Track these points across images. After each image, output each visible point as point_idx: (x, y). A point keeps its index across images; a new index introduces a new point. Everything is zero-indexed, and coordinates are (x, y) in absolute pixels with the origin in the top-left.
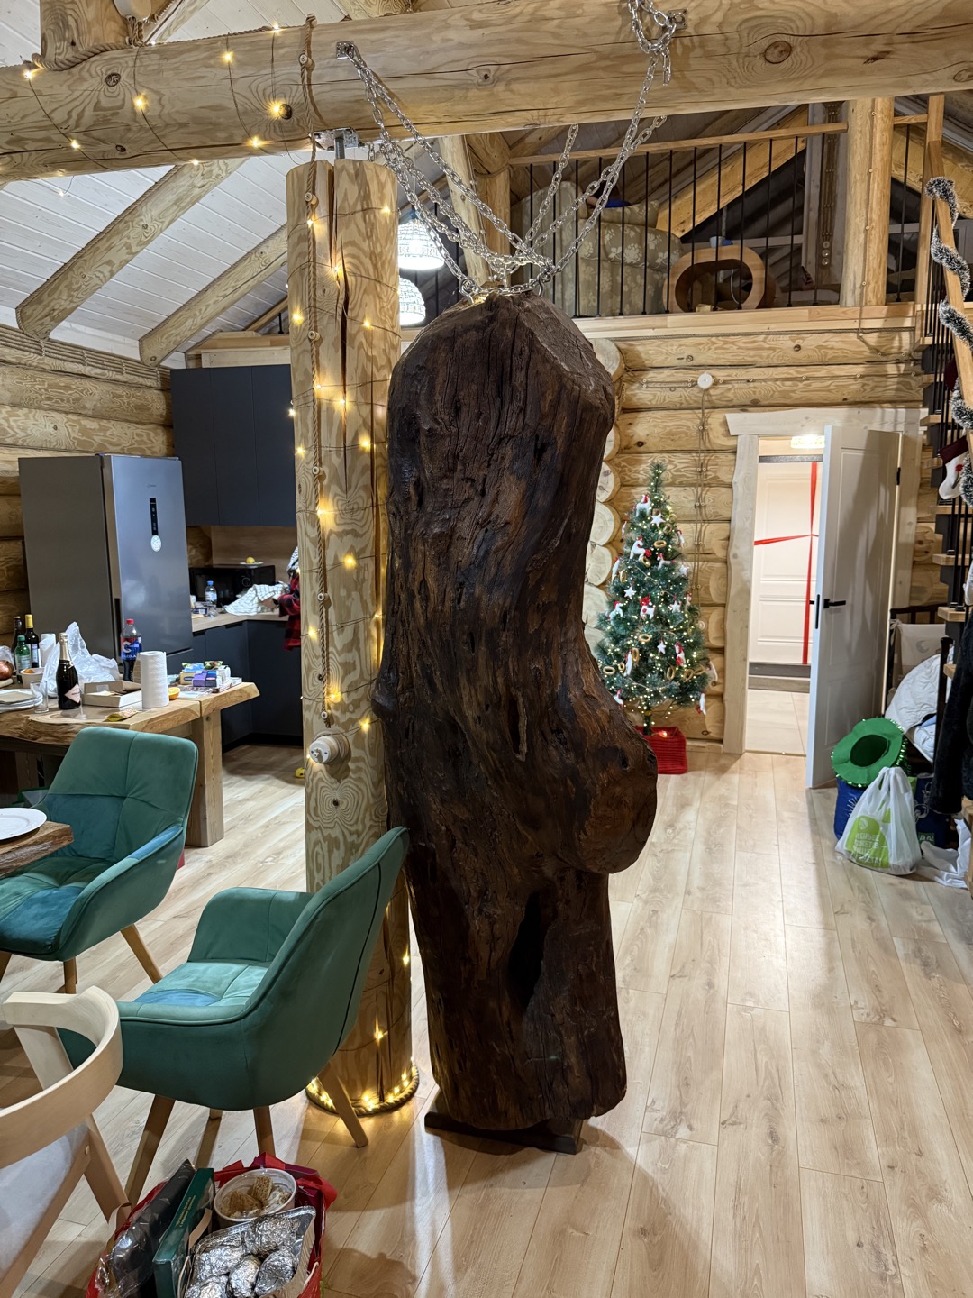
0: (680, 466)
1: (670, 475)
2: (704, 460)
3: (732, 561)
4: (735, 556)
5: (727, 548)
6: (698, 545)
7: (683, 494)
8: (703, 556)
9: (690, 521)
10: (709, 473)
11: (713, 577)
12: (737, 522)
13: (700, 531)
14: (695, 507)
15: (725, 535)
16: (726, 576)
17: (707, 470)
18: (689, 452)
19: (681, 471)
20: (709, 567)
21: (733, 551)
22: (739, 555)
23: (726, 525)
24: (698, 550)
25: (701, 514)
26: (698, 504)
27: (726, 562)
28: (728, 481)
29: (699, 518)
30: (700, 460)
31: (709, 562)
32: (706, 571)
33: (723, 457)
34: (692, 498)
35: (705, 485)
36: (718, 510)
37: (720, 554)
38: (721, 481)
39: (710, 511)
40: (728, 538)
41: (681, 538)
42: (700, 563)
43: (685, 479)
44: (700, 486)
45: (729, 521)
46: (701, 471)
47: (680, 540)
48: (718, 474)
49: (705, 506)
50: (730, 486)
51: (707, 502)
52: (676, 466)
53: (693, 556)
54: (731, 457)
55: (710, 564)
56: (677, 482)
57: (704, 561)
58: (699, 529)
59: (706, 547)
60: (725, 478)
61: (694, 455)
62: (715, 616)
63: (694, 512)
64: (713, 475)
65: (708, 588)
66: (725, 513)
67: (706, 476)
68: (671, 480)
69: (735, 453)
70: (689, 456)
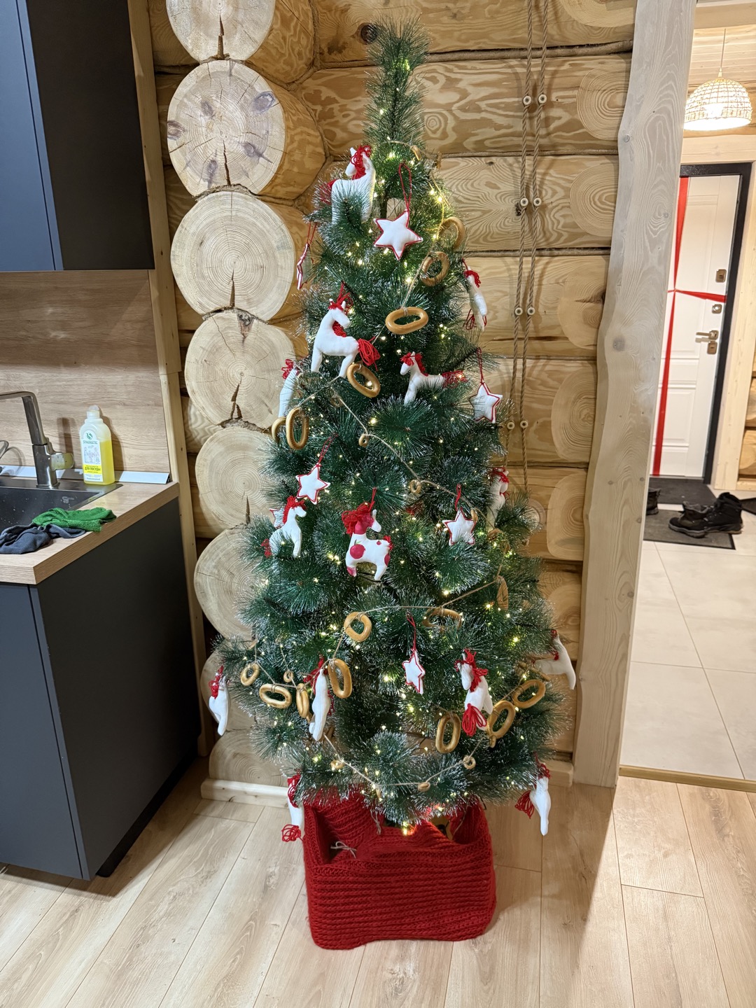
0: (475, 94)
1: (451, 123)
2: (541, 74)
3: (610, 356)
4: (619, 344)
5: (597, 323)
6: (525, 316)
7: (486, 175)
8: (536, 344)
9: (504, 252)
10: (555, 112)
11: (560, 398)
12: (627, 252)
13: (531, 276)
14: (518, 210)
15: (593, 287)
16: (593, 395)
17: (549, 105)
18: (499, 53)
19: (479, 110)
20: (550, 374)
21: (613, 330)
22: (628, 342)
23: (596, 261)
24: (525, 329)
25: (532, 230)
26: (524, 202)
27: (593, 359)
28: (604, 135)
29: (529, 243)
30: (529, 73)
31: (549, 358)
32: (544, 383)
33: (592, 65)
34: (508, 187)
35: (543, 151)
36: (578, 221)
37: (579, 337)
38: (588, 136)
39: (555, 221)
40: (602, 297)
41: (479, 299)
42: (529, 363)
43: (491, 132)
44: (529, 152)
45: (605, 249)
46: (532, 108)
47: (474, 305)
48: (579, 116)
49: (544, 207)
50: (611, 151)
51: (548, 197)
52: (464, 94)
53: (510, 344)
54: (616, 63)
55: (552, 365)
56: (469, 143)
57: (538, 358)
58: (525, 274)
59: (545, 321)
60: (598, 127)
61: (514, 62)
62: (561, 492)
63: (514, 224)
64: (566, 117)
65: (546, 426)
66: (595, 228)
67: (547, 121)
68: (452, 137)
69: (627, 51)
70: (498, 66)
